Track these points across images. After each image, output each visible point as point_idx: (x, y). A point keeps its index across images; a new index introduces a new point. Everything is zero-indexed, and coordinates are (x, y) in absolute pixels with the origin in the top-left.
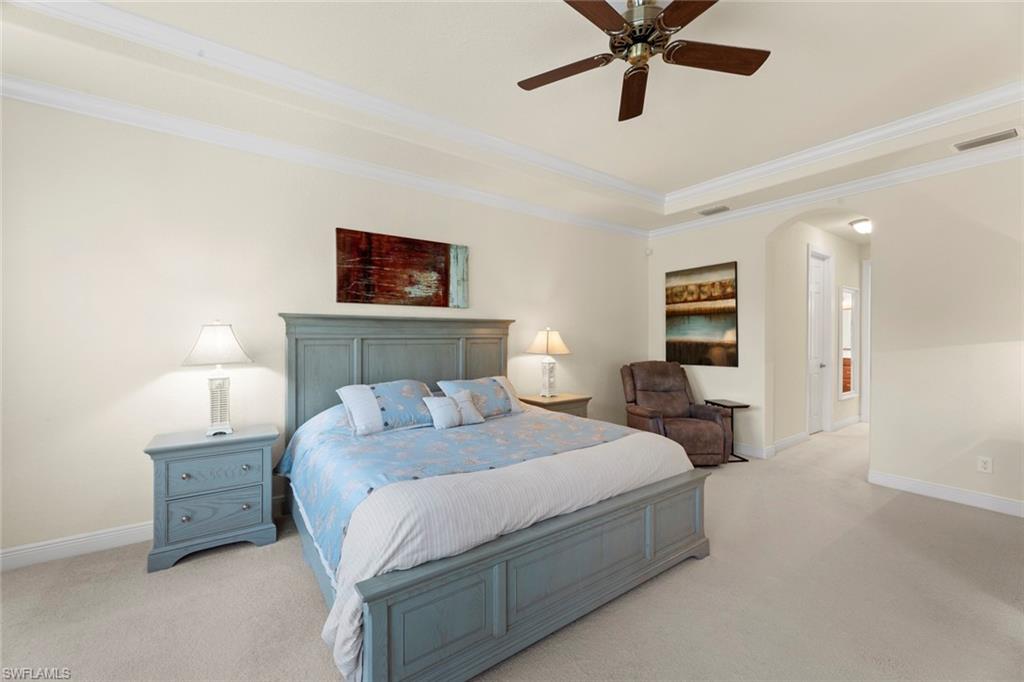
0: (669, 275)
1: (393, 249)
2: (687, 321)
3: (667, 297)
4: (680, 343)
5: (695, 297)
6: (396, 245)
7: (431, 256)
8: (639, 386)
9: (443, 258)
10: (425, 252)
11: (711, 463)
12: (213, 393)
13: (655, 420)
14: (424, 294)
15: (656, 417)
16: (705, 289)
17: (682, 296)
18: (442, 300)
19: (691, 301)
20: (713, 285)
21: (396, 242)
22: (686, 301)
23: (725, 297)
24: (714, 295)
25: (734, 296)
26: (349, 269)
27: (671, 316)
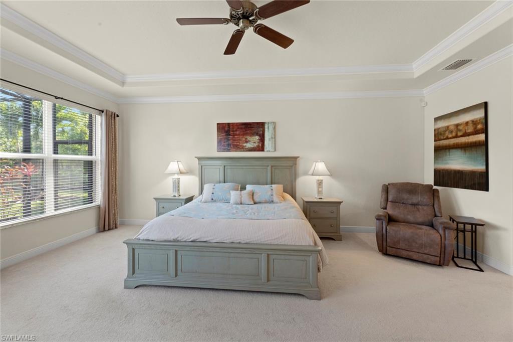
0: (436, 119)
1: (238, 128)
2: (448, 154)
3: (435, 135)
4: (443, 170)
5: (454, 134)
6: (240, 126)
7: (256, 129)
8: (390, 198)
9: (262, 129)
10: (253, 127)
11: (428, 261)
12: (173, 183)
13: (381, 221)
14: (252, 146)
15: (381, 219)
16: (461, 128)
17: (444, 134)
18: (261, 148)
19: (451, 138)
20: (467, 123)
21: (240, 125)
22: (447, 138)
23: (476, 132)
24: (467, 132)
25: (485, 131)
26: (221, 139)
27: (438, 150)
